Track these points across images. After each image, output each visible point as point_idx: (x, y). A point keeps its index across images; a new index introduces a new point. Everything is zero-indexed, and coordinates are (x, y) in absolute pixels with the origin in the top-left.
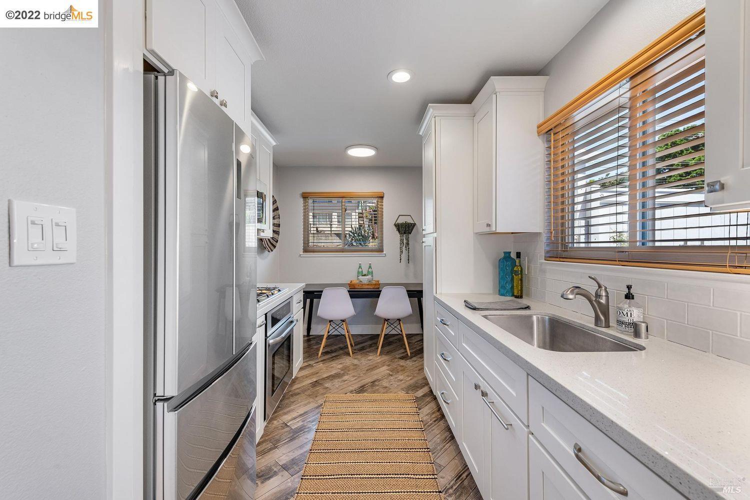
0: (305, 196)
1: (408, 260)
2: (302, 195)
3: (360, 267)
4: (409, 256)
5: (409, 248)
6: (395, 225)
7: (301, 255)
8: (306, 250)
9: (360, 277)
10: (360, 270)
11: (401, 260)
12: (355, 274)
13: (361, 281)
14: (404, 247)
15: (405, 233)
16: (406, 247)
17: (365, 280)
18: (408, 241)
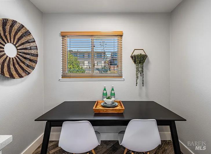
0: (64, 36)
1: (143, 84)
2: (61, 34)
3: (105, 89)
4: (143, 81)
5: (143, 75)
6: (132, 57)
7: (60, 79)
8: (63, 76)
9: (105, 99)
10: (105, 92)
11: (137, 83)
12: (101, 94)
13: (106, 103)
14: (139, 74)
15: (140, 63)
16: (141, 73)
17: (109, 102)
18: (143, 69)
